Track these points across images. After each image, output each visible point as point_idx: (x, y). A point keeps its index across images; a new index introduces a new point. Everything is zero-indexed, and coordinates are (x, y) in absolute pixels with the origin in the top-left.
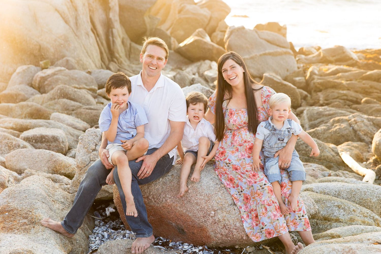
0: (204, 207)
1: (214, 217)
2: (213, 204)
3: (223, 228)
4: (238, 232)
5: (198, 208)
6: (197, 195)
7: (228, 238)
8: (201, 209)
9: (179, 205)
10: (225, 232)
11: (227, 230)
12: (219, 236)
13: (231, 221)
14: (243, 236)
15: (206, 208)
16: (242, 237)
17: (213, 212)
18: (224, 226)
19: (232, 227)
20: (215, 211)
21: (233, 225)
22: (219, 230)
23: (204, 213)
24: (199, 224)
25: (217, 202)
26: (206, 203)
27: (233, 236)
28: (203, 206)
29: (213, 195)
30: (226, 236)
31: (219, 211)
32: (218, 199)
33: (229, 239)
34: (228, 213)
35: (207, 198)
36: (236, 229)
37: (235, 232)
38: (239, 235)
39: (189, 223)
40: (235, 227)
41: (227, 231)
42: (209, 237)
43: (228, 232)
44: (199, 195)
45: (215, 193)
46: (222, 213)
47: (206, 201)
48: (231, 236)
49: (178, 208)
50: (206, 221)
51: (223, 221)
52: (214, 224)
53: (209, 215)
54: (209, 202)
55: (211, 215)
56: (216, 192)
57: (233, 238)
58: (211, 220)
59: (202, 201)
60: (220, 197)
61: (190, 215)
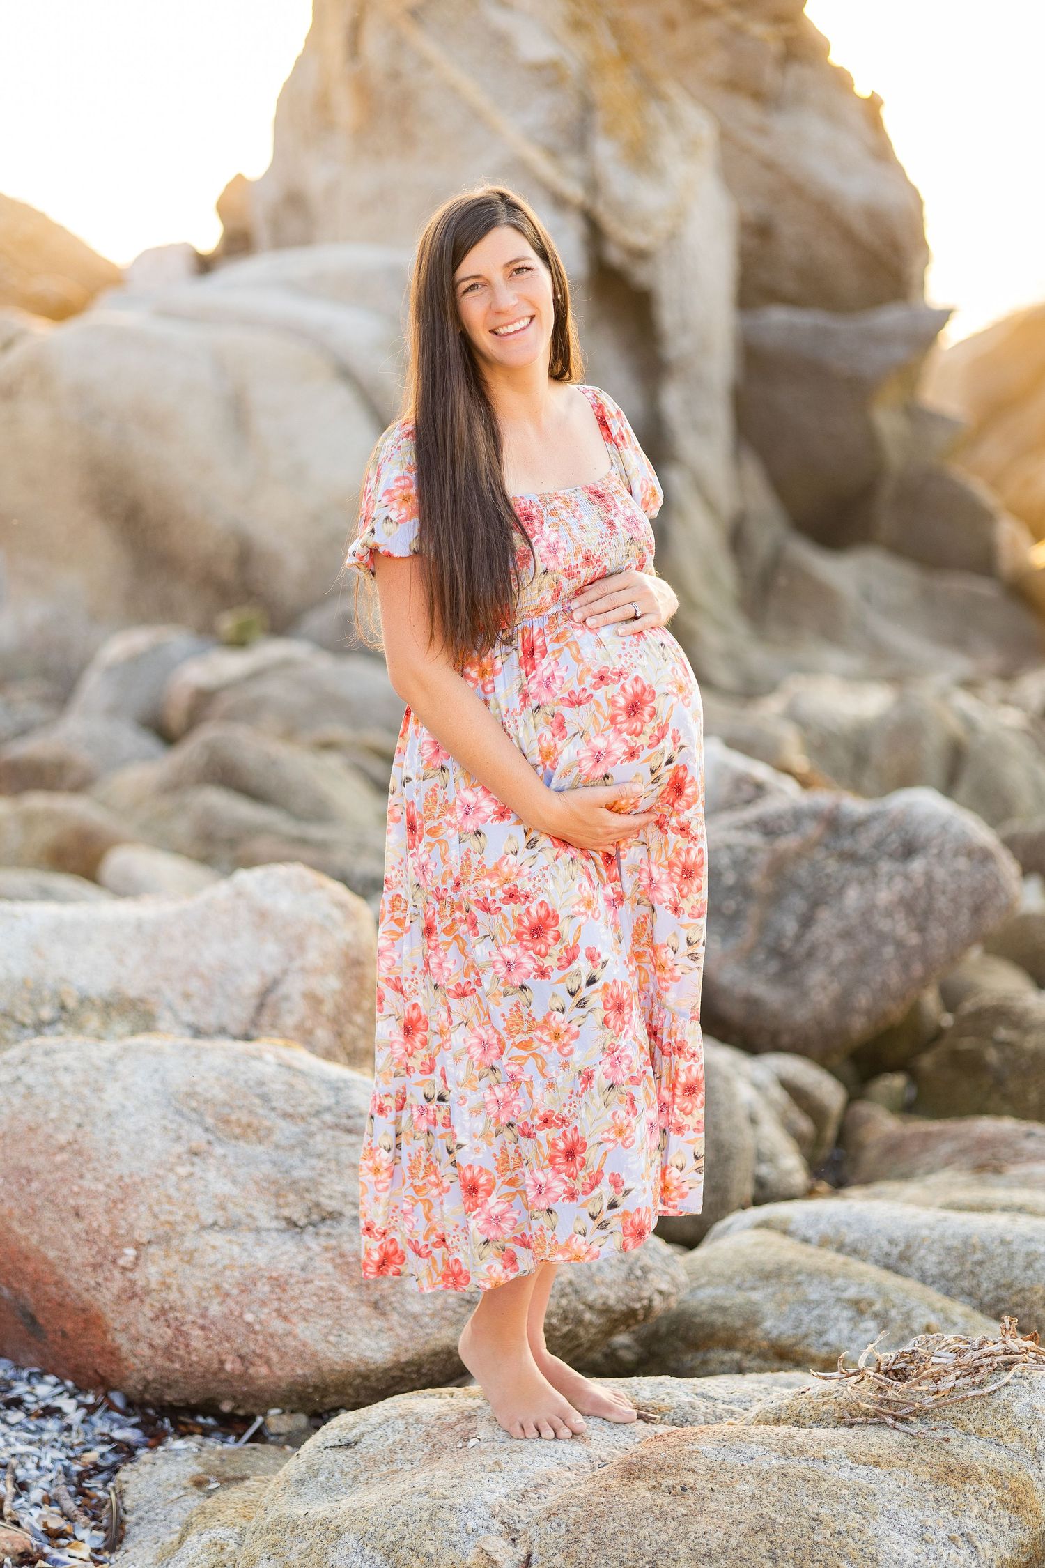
0: (99, 1226)
1: (131, 1270)
2: (138, 1219)
3: (157, 1318)
4: (207, 1339)
5: (78, 1226)
6: (81, 1177)
7: (172, 1361)
8: (87, 1234)
9: (17, 1212)
10: (162, 1334)
11: (168, 1326)
12: (144, 1349)
13: (191, 1294)
14: (224, 1357)
15: (106, 1230)
16: (222, 1362)
17: (130, 1252)
18: (163, 1312)
19: (190, 1318)
20: (138, 1246)
21: (195, 1310)
22: (142, 1328)
23: (98, 1252)
24: (79, 1295)
25: (156, 1209)
26: (108, 1211)
27: (189, 1353)
28: (95, 1225)
29: (143, 1181)
30: (168, 1353)
31: (153, 1249)
32: (159, 1202)
33: (177, 1366)
34: (186, 1258)
35: (116, 1193)
36: (202, 1328)
37: (197, 1340)
38: (210, 1352)
39: (47, 1288)
40: (203, 1316)
41: (170, 1332)
42: (113, 1354)
43: (175, 1338)
44: (89, 1176)
45: (157, 1176)
46: (167, 1256)
47: (111, 1204)
48: (182, 1352)
49: (15, 1225)
50: (98, 1284)
51: (161, 1291)
52: (131, 1298)
53: (114, 1262)
54: (120, 1206)
55: (121, 1262)
56: (161, 1172)
57: (190, 1365)
58: (118, 1282)
59: (96, 1203)
60: (172, 1191)
61: (52, 1254)
